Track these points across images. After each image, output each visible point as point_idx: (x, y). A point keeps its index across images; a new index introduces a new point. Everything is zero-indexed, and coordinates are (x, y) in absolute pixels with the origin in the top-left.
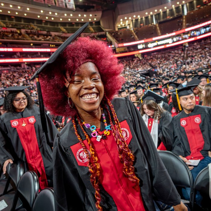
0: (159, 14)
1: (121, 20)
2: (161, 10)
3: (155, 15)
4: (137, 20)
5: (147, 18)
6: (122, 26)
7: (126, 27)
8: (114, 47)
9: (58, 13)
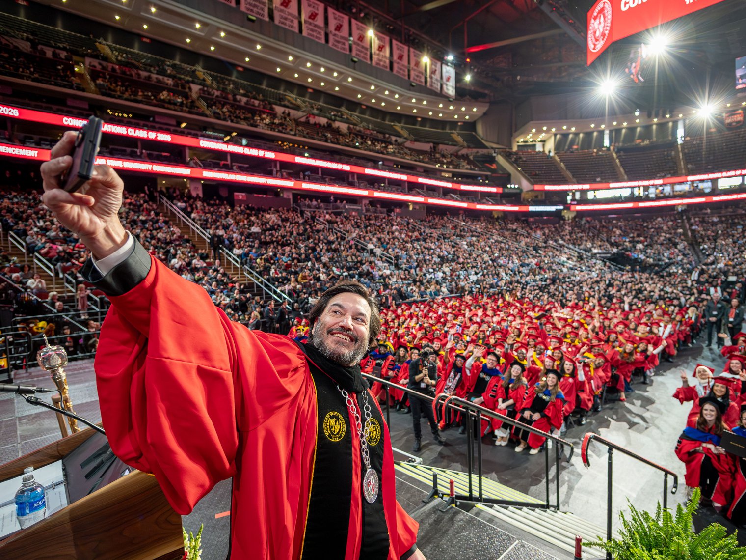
0: (618, 131)
1: (534, 131)
2: (625, 124)
3: (611, 132)
4: (565, 135)
5: (589, 134)
6: (527, 142)
7: (534, 146)
8: (518, 188)
9: (400, 95)
